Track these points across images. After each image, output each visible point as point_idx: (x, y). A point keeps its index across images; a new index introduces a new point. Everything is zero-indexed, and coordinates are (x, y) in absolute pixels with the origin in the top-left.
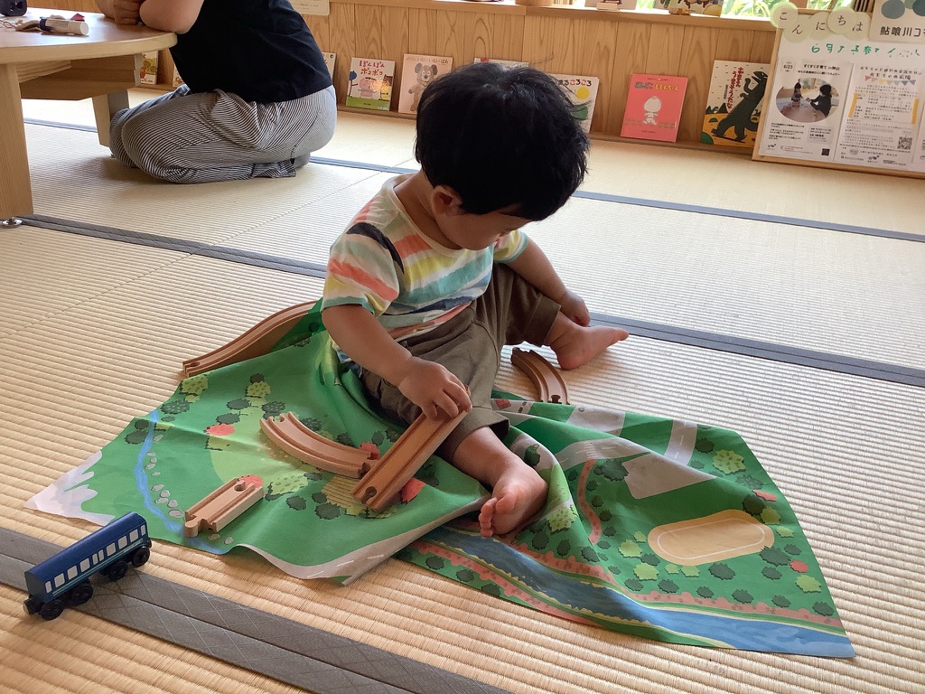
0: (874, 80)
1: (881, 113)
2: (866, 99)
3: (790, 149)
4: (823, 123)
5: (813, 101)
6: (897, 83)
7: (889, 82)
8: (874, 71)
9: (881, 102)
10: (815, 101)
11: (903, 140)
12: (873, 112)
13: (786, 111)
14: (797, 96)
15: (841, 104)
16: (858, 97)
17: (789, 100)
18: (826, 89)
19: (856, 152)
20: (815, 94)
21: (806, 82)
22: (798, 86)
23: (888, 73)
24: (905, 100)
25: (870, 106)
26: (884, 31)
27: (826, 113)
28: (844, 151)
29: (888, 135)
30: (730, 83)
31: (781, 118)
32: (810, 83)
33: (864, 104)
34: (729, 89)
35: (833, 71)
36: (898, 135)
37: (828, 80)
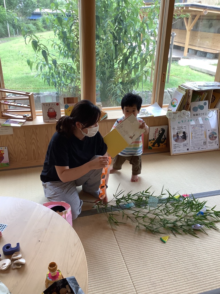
0: (194, 128)
1: (198, 136)
2: (194, 134)
3: (179, 151)
4: (185, 142)
5: (182, 137)
6: (199, 128)
7: (198, 128)
8: (194, 126)
9: (197, 134)
10: (182, 136)
11: (204, 142)
12: (196, 136)
13: (176, 141)
14: (178, 136)
15: (189, 136)
16: (192, 133)
17: (176, 138)
18: (184, 133)
19: (195, 148)
20: (182, 135)
21: (179, 132)
22: (177, 133)
23: (197, 126)
24: (202, 132)
25: (195, 135)
26: (194, 115)
27: (186, 139)
28: (192, 148)
29: (201, 142)
30: (155, 133)
31: (175, 143)
32: (180, 132)
33: (194, 135)
34: (155, 134)
35: (185, 128)
36: (203, 141)
37: (184, 130)
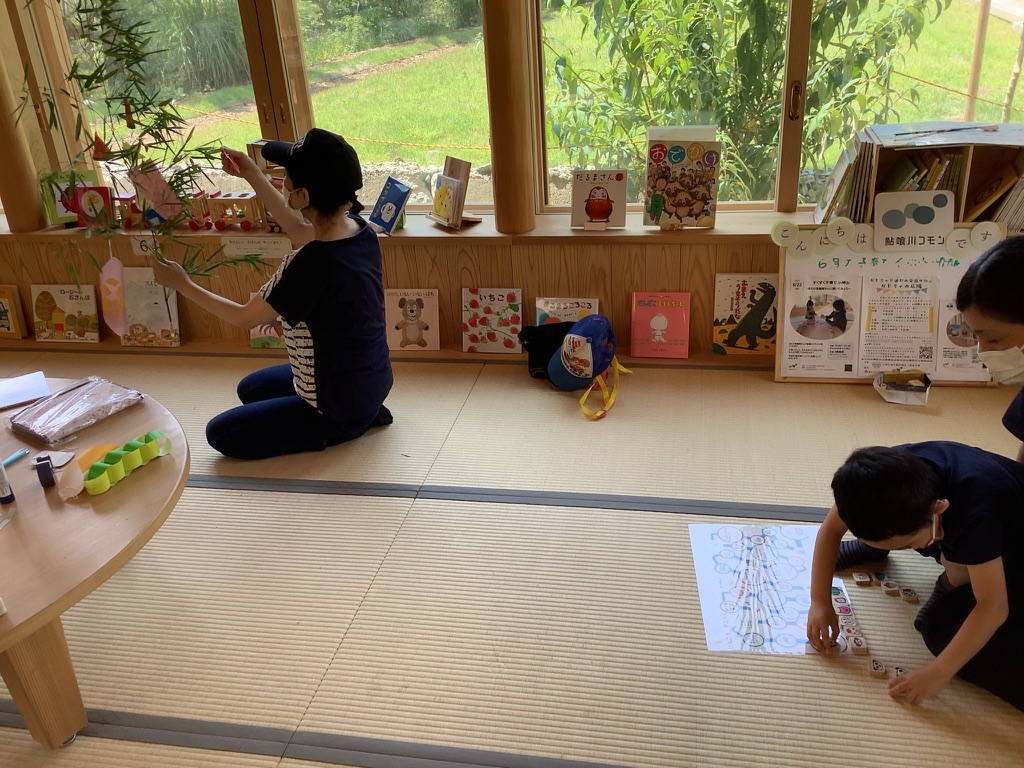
0: (886, 291)
1: (898, 324)
2: (880, 311)
3: (813, 368)
4: (841, 339)
5: (828, 318)
6: (909, 292)
7: (901, 292)
8: (884, 283)
9: (896, 313)
10: (830, 317)
11: (923, 349)
12: (890, 323)
14: (811, 315)
15: (856, 319)
16: (872, 310)
17: (803, 319)
18: (839, 305)
19: (879, 365)
22: (810, 303)
23: (899, 284)
24: (920, 309)
25: (886, 317)
26: (888, 241)
27: (843, 329)
28: (867, 365)
29: (908, 345)
30: (735, 296)
31: (797, 337)
32: (821, 300)
33: (879, 316)
34: (735, 302)
35: (843, 286)
36: (917, 346)
